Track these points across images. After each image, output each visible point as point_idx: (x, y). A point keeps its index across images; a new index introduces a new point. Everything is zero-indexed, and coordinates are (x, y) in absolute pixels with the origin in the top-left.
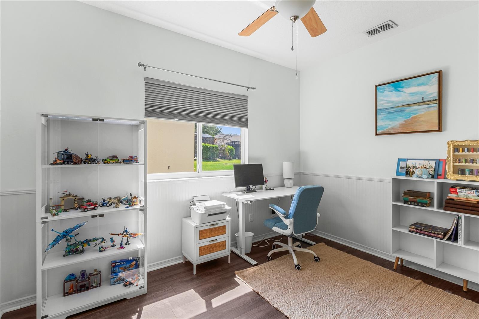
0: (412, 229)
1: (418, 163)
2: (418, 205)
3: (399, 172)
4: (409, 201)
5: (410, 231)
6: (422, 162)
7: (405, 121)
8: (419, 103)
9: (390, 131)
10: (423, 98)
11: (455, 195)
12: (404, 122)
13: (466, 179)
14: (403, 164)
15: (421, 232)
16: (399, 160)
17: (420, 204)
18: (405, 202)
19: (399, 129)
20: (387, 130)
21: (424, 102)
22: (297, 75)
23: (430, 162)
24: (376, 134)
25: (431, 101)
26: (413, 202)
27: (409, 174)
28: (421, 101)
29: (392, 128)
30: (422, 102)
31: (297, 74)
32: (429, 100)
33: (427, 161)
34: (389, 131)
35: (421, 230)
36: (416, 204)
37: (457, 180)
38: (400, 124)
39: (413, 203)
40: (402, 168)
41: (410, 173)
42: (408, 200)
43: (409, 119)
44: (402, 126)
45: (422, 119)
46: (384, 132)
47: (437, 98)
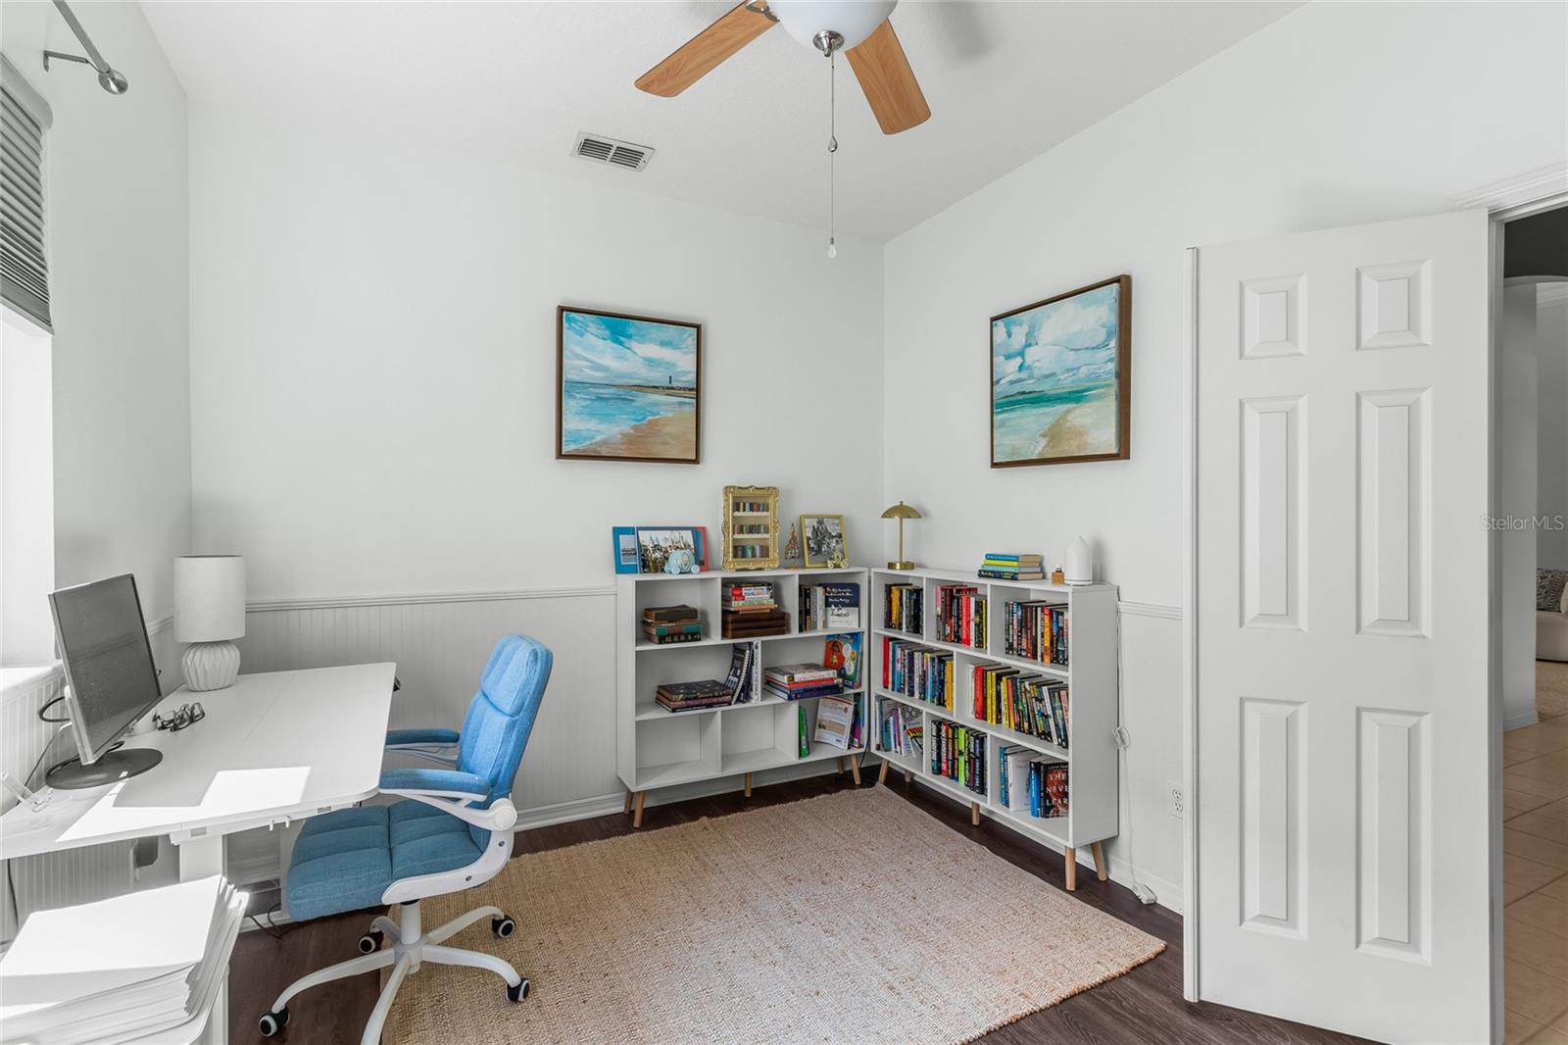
0: (680, 703)
1: (663, 538)
2: (686, 641)
3: (623, 563)
4: (668, 636)
5: (674, 711)
6: (667, 533)
7: (635, 428)
8: (663, 388)
9: (598, 449)
10: (670, 377)
11: (741, 602)
12: (632, 431)
13: (751, 566)
14: (627, 542)
15: (696, 702)
16: (618, 532)
17: (690, 637)
18: (662, 640)
19: (620, 447)
20: (591, 444)
21: (672, 388)
22: (832, 243)
23: (683, 532)
24: (560, 455)
25: (684, 389)
26: (675, 634)
27: (649, 566)
28: (668, 384)
29: (604, 443)
30: (668, 388)
31: (832, 239)
32: (681, 385)
33: (676, 533)
34: (595, 451)
35: (696, 698)
36: (683, 638)
37: (737, 570)
38: (623, 435)
39: (676, 638)
40: (627, 553)
41: (651, 564)
42: (666, 633)
43: (644, 425)
44: (629, 439)
45: (668, 429)
46: (584, 451)
47: (695, 387)
